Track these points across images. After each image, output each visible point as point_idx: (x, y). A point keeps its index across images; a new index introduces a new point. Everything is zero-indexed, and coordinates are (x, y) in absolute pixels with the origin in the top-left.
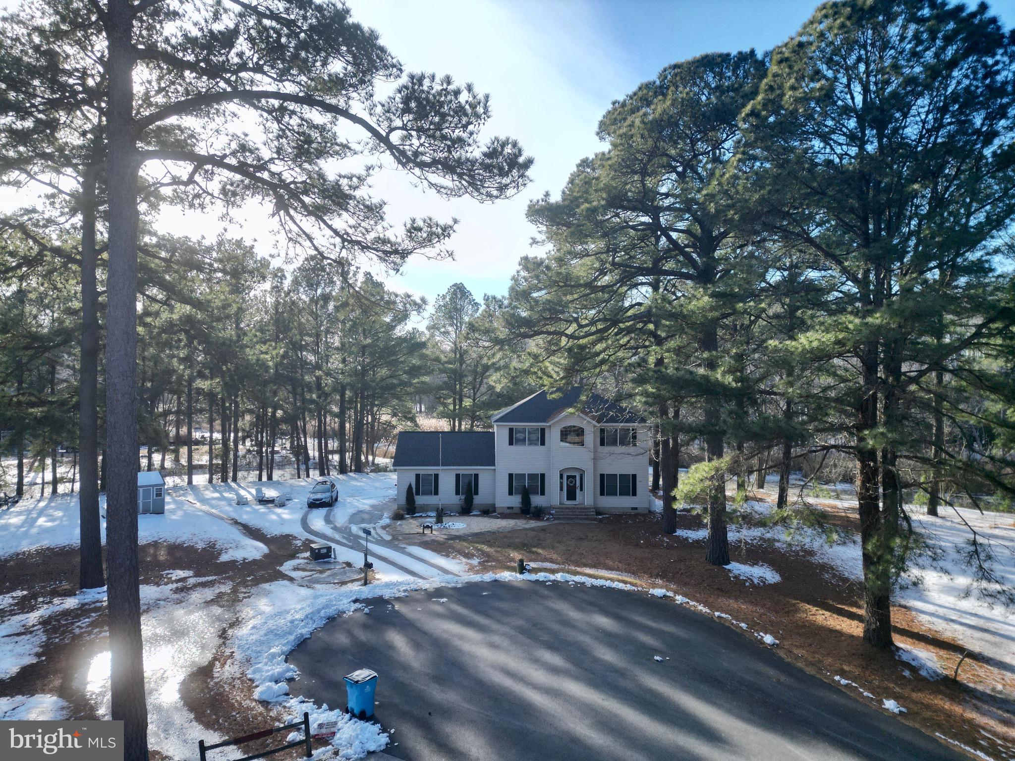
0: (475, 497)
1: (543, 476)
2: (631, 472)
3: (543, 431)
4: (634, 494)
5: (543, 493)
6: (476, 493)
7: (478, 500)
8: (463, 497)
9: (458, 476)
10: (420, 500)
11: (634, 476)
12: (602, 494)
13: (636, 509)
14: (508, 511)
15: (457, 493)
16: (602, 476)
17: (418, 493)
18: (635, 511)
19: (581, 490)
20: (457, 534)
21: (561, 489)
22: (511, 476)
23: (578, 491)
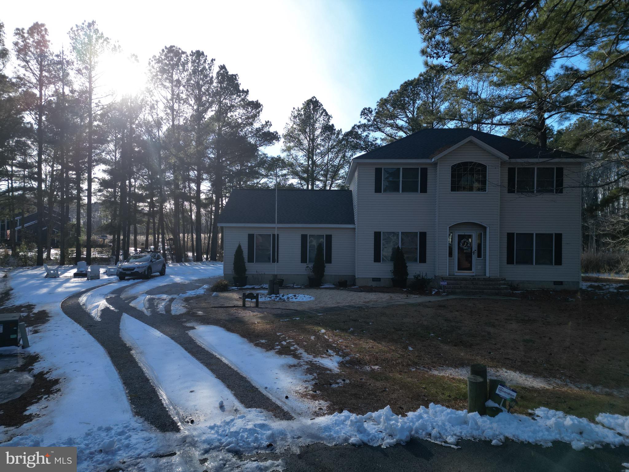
0: (327, 265)
1: (423, 235)
2: (553, 230)
3: (424, 172)
4: (559, 262)
5: (423, 259)
6: (329, 261)
7: (331, 270)
8: (311, 265)
9: (304, 238)
10: (253, 269)
11: (559, 237)
12: (510, 261)
13: (561, 283)
14: (374, 284)
15: (304, 260)
16: (510, 236)
17: (251, 260)
18: (559, 288)
19: (479, 256)
20: (299, 308)
21: (451, 254)
22: (377, 235)
23: (474, 257)
